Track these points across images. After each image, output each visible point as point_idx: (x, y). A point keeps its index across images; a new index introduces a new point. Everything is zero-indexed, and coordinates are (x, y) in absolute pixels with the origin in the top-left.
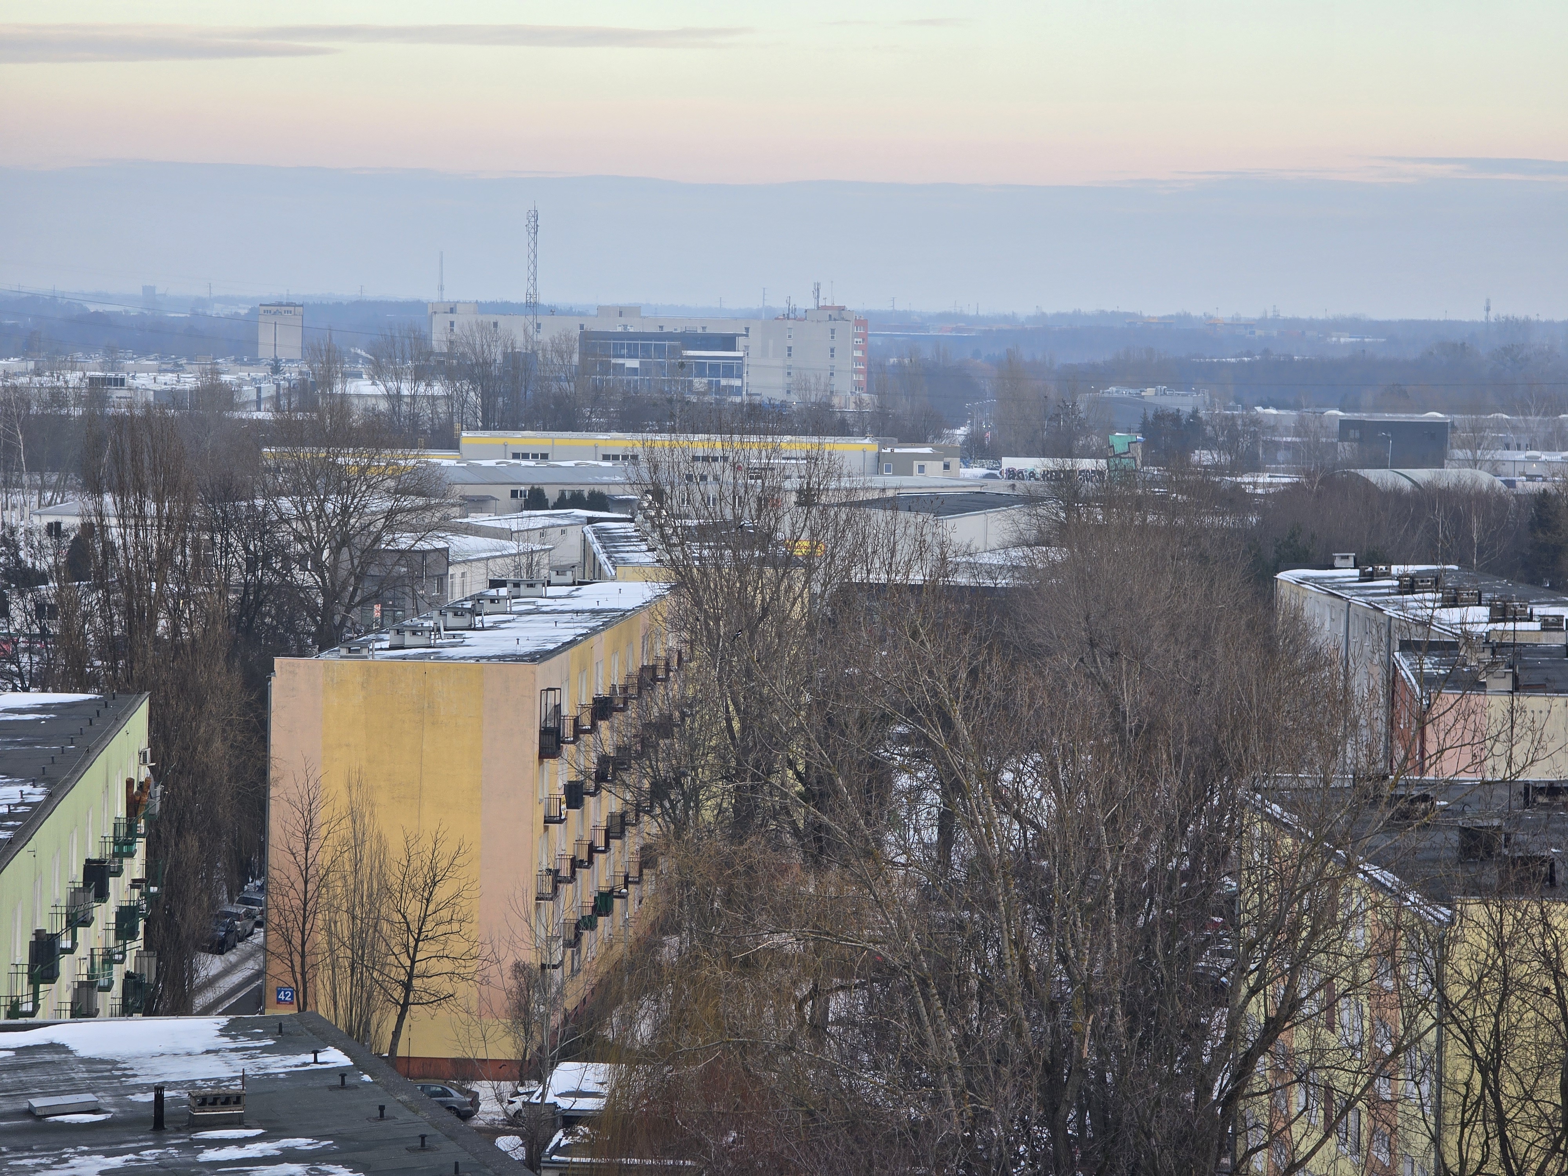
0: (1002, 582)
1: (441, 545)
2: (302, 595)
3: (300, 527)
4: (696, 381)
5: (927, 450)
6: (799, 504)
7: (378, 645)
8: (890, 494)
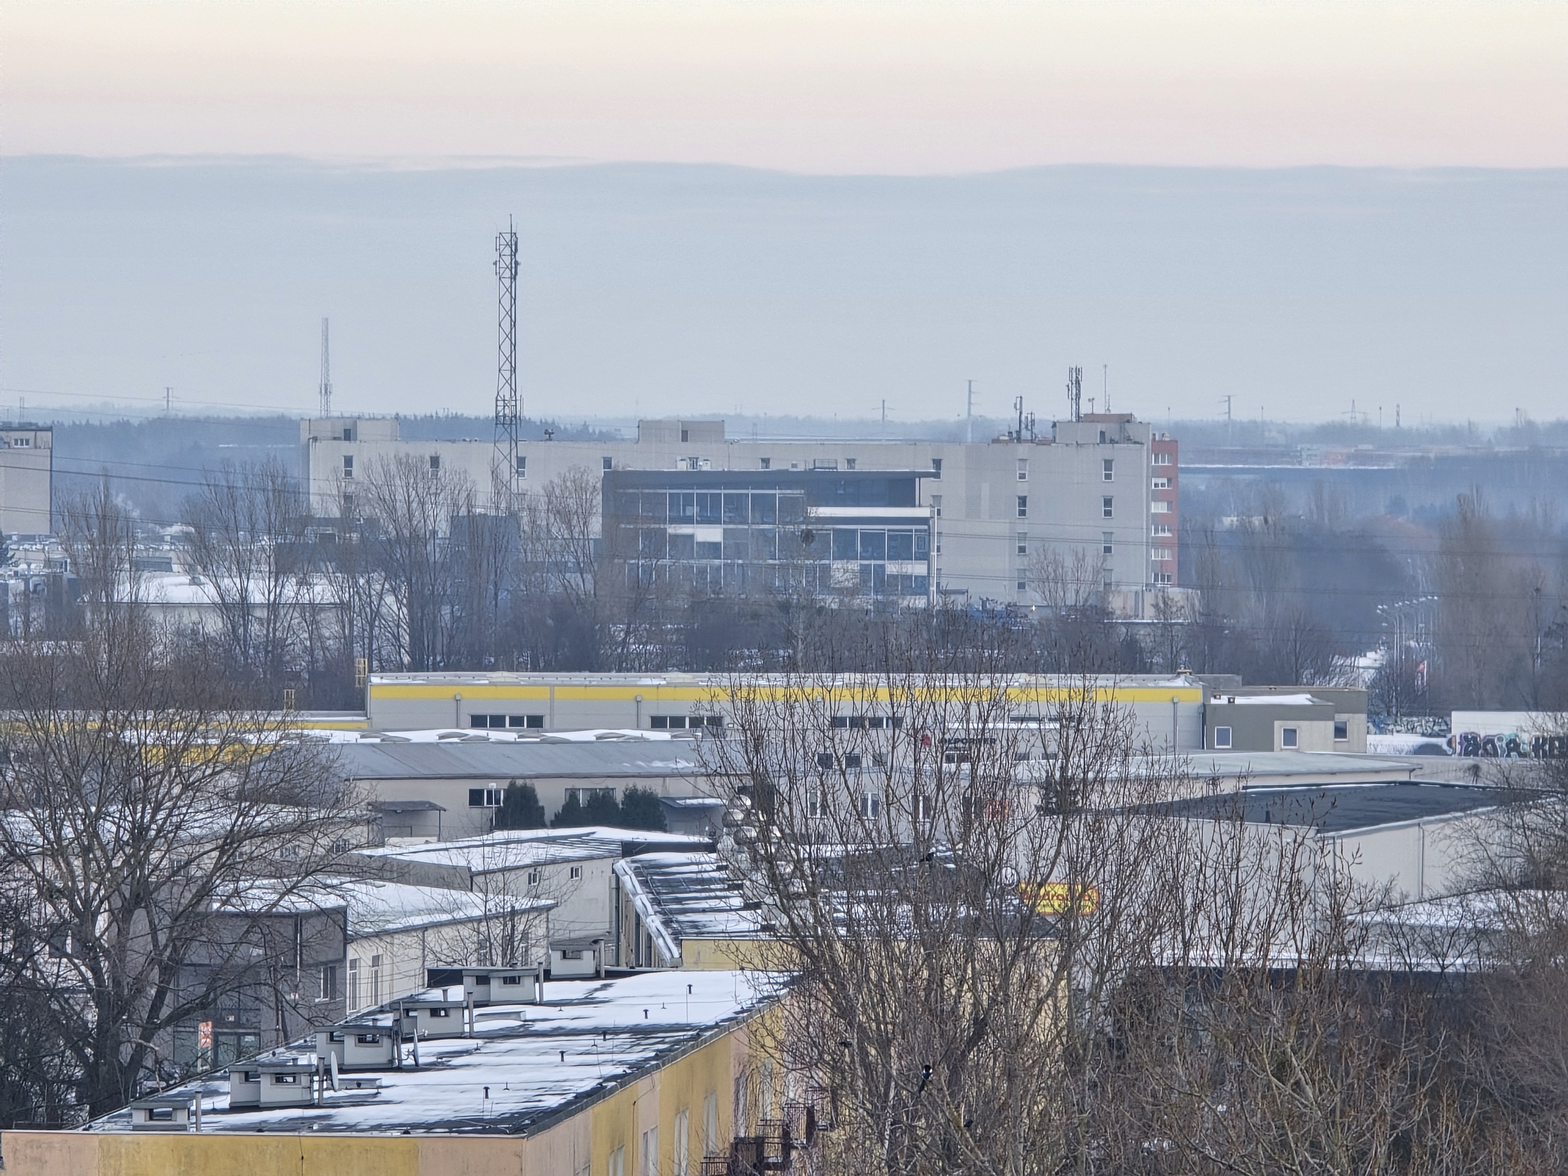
0: (1456, 963)
1: (330, 901)
2: (55, 1006)
3: (51, 870)
4: (837, 565)
5: (1302, 699)
6: (1045, 810)
7: (207, 1104)
8: (1227, 787)
